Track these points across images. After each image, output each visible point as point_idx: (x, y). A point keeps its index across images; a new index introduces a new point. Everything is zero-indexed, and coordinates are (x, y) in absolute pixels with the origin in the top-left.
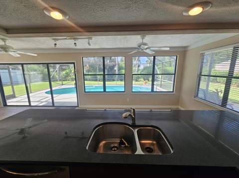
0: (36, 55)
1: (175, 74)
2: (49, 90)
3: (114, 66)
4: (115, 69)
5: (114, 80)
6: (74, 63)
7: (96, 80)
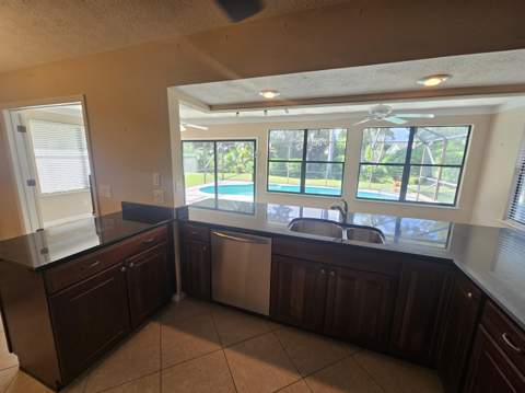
0: (205, 128)
1: (462, 167)
2: (213, 184)
3: (324, 147)
4: (326, 152)
5: (321, 177)
6: (255, 141)
7: (284, 174)
